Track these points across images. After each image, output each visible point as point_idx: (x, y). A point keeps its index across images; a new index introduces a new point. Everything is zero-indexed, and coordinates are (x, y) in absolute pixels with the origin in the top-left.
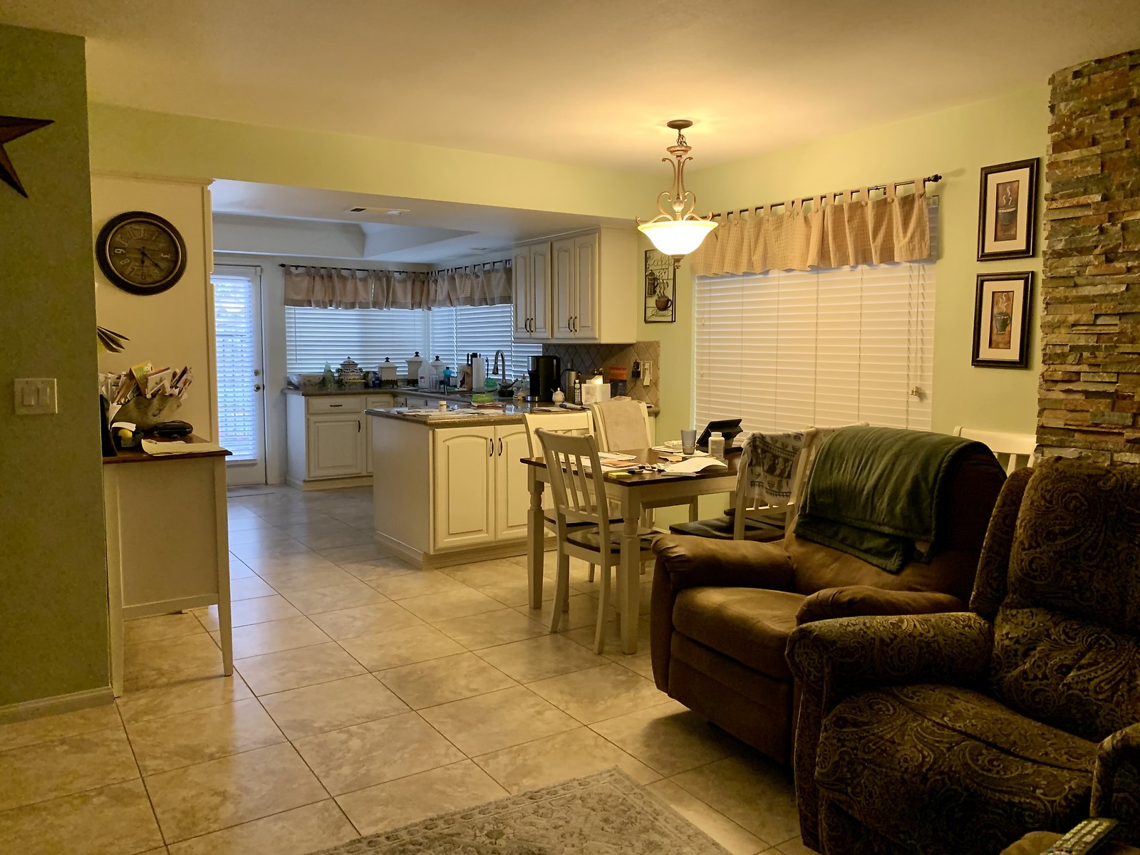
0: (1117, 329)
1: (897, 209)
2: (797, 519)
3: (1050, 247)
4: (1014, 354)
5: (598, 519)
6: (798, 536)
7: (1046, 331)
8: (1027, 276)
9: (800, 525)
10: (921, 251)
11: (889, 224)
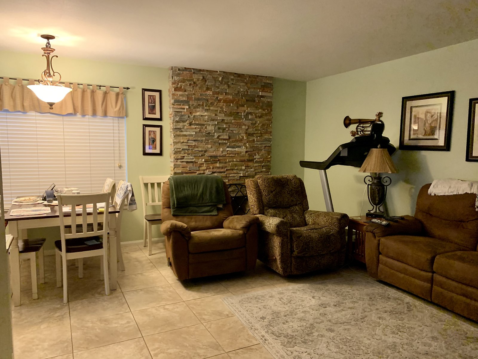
0: (194, 144)
1: (112, 96)
2: (172, 210)
3: (174, 119)
4: (158, 151)
5: (103, 232)
6: (174, 215)
7: (175, 144)
8: (161, 127)
9: (174, 212)
10: (123, 114)
11: (106, 101)
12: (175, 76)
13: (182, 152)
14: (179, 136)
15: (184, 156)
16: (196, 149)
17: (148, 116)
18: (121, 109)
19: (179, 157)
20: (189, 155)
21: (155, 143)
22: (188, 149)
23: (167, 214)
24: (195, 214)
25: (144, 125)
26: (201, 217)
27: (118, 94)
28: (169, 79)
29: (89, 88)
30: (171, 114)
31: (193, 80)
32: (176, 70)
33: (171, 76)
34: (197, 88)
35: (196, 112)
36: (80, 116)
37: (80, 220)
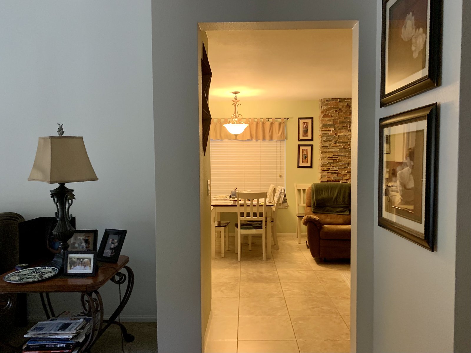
0: (338, 159)
1: (276, 125)
2: (312, 208)
3: (322, 139)
4: (309, 164)
5: (263, 218)
6: (314, 212)
7: (322, 159)
8: (312, 146)
9: (314, 210)
10: (284, 138)
11: (272, 129)
12: (324, 106)
13: (328, 165)
14: (325, 152)
15: (329, 169)
16: (340, 163)
17: (302, 138)
18: (282, 134)
19: (326, 169)
20: (333, 167)
21: (307, 158)
22: (334, 163)
23: (308, 211)
24: (330, 213)
25: (299, 145)
26: (335, 216)
27: (280, 124)
28: (319, 108)
29: (261, 121)
30: (320, 136)
31: (338, 107)
32: (325, 101)
33: (321, 106)
34: (342, 113)
35: (341, 132)
36: (255, 141)
37: (249, 210)
